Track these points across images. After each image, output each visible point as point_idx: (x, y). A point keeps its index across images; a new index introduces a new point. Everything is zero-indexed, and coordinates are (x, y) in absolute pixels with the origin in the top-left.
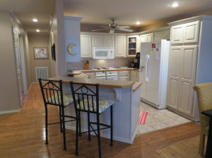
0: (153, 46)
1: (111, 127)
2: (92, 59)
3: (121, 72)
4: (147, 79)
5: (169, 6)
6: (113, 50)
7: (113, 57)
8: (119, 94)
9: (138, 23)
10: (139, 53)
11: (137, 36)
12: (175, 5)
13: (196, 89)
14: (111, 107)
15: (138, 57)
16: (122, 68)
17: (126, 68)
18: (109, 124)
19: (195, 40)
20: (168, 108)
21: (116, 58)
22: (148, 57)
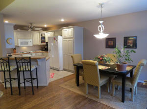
0: (54, 39)
1: (37, 79)
2: (18, 46)
3: (37, 54)
4: (53, 56)
5: (60, 20)
6: (32, 41)
7: (32, 45)
8: (39, 62)
9: (45, 26)
10: (47, 43)
11: (45, 33)
12: (62, 20)
13: (72, 57)
14: (36, 68)
15: (47, 45)
16: (38, 51)
17: (40, 51)
18: (36, 78)
19: (72, 37)
20: (64, 70)
21: (34, 46)
22: (52, 44)
